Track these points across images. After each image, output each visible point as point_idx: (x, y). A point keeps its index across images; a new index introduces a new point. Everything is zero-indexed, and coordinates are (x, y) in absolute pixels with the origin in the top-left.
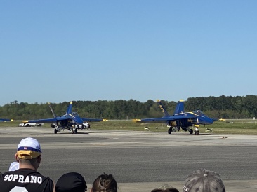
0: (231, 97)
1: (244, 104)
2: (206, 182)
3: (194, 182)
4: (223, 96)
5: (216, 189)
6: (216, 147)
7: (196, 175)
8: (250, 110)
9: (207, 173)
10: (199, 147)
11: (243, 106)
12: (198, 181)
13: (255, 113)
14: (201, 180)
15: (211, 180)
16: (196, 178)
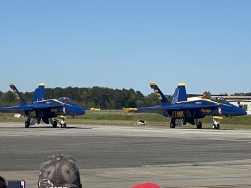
0: (77, 89)
1: (90, 95)
2: (58, 165)
3: (47, 166)
4: (70, 88)
5: (68, 172)
6: (62, 137)
7: (51, 159)
8: (96, 101)
9: (61, 157)
10: (46, 137)
11: (88, 97)
12: (51, 164)
13: (101, 105)
14: (53, 164)
15: (63, 164)
16: (49, 162)
